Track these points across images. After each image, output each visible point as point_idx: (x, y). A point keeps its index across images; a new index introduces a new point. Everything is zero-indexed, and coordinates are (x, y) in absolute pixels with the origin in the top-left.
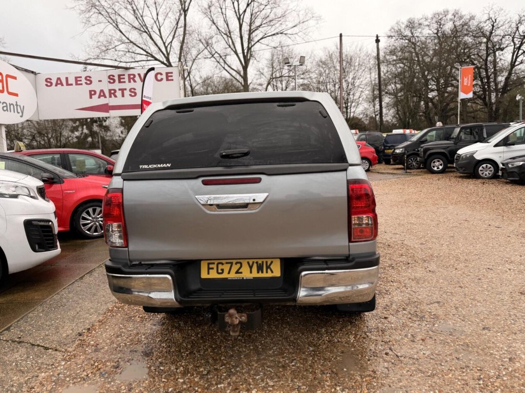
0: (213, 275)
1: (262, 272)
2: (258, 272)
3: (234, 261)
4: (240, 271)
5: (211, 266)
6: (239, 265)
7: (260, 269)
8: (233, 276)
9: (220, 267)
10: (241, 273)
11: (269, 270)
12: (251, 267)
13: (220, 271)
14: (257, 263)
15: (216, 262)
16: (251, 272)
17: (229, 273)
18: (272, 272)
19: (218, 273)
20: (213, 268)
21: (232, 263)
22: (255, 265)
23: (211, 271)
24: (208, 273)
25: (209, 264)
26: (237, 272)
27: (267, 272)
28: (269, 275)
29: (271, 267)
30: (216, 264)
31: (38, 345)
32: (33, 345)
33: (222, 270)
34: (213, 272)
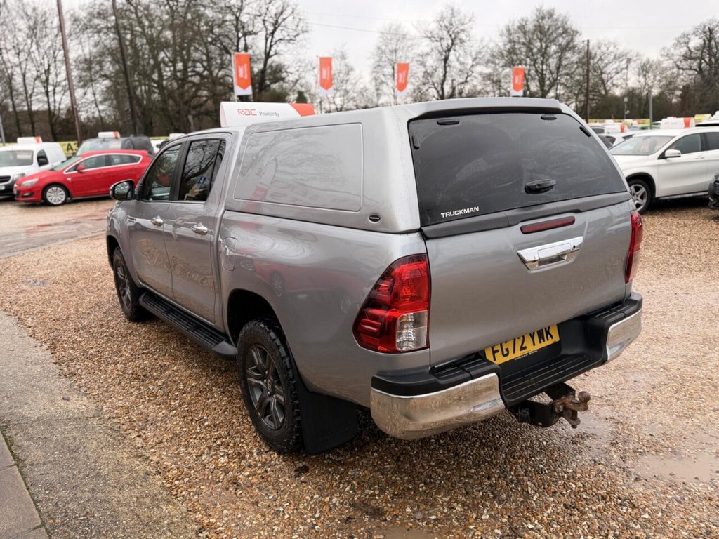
0: (499, 360)
1: (544, 341)
2: (540, 342)
4: (524, 346)
5: (495, 349)
7: (541, 337)
8: (518, 354)
10: (525, 348)
11: (549, 336)
12: (532, 337)
13: (505, 352)
16: (534, 345)
17: (514, 352)
18: (552, 338)
19: (504, 355)
20: (497, 351)
23: (496, 354)
24: (494, 360)
26: (522, 348)
27: (548, 340)
28: (551, 342)
29: (550, 331)
33: (507, 350)
34: (498, 355)
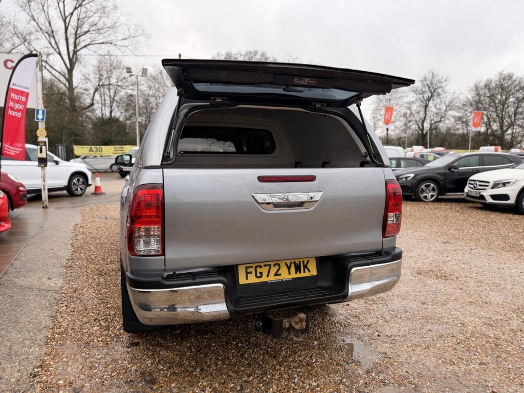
0: (252, 279)
1: (300, 272)
2: (296, 273)
3: (272, 264)
4: (278, 273)
5: (249, 270)
6: (277, 267)
7: (298, 269)
8: (272, 278)
9: (259, 270)
10: (280, 275)
11: (306, 270)
12: (289, 268)
13: (259, 275)
14: (294, 263)
15: (254, 265)
16: (289, 273)
17: (268, 276)
18: (309, 271)
19: (257, 277)
20: (251, 273)
21: (270, 266)
22: (293, 265)
23: (249, 275)
24: (247, 278)
25: (247, 268)
26: (276, 275)
27: (304, 272)
28: (307, 274)
29: (308, 266)
30: (254, 267)
33: (261, 273)
34: (252, 276)
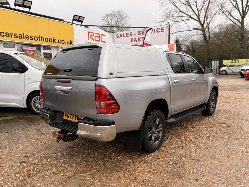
0: (66, 118)
2: (77, 120)
6: (73, 116)
8: (71, 120)
9: (68, 115)
10: (73, 119)
12: (76, 118)
13: (68, 117)
15: (68, 113)
16: (75, 120)
20: (66, 115)
21: (71, 115)
22: (77, 117)
24: (65, 117)
31: (41, 132)
32: (40, 131)
33: (69, 117)
34: (66, 117)
